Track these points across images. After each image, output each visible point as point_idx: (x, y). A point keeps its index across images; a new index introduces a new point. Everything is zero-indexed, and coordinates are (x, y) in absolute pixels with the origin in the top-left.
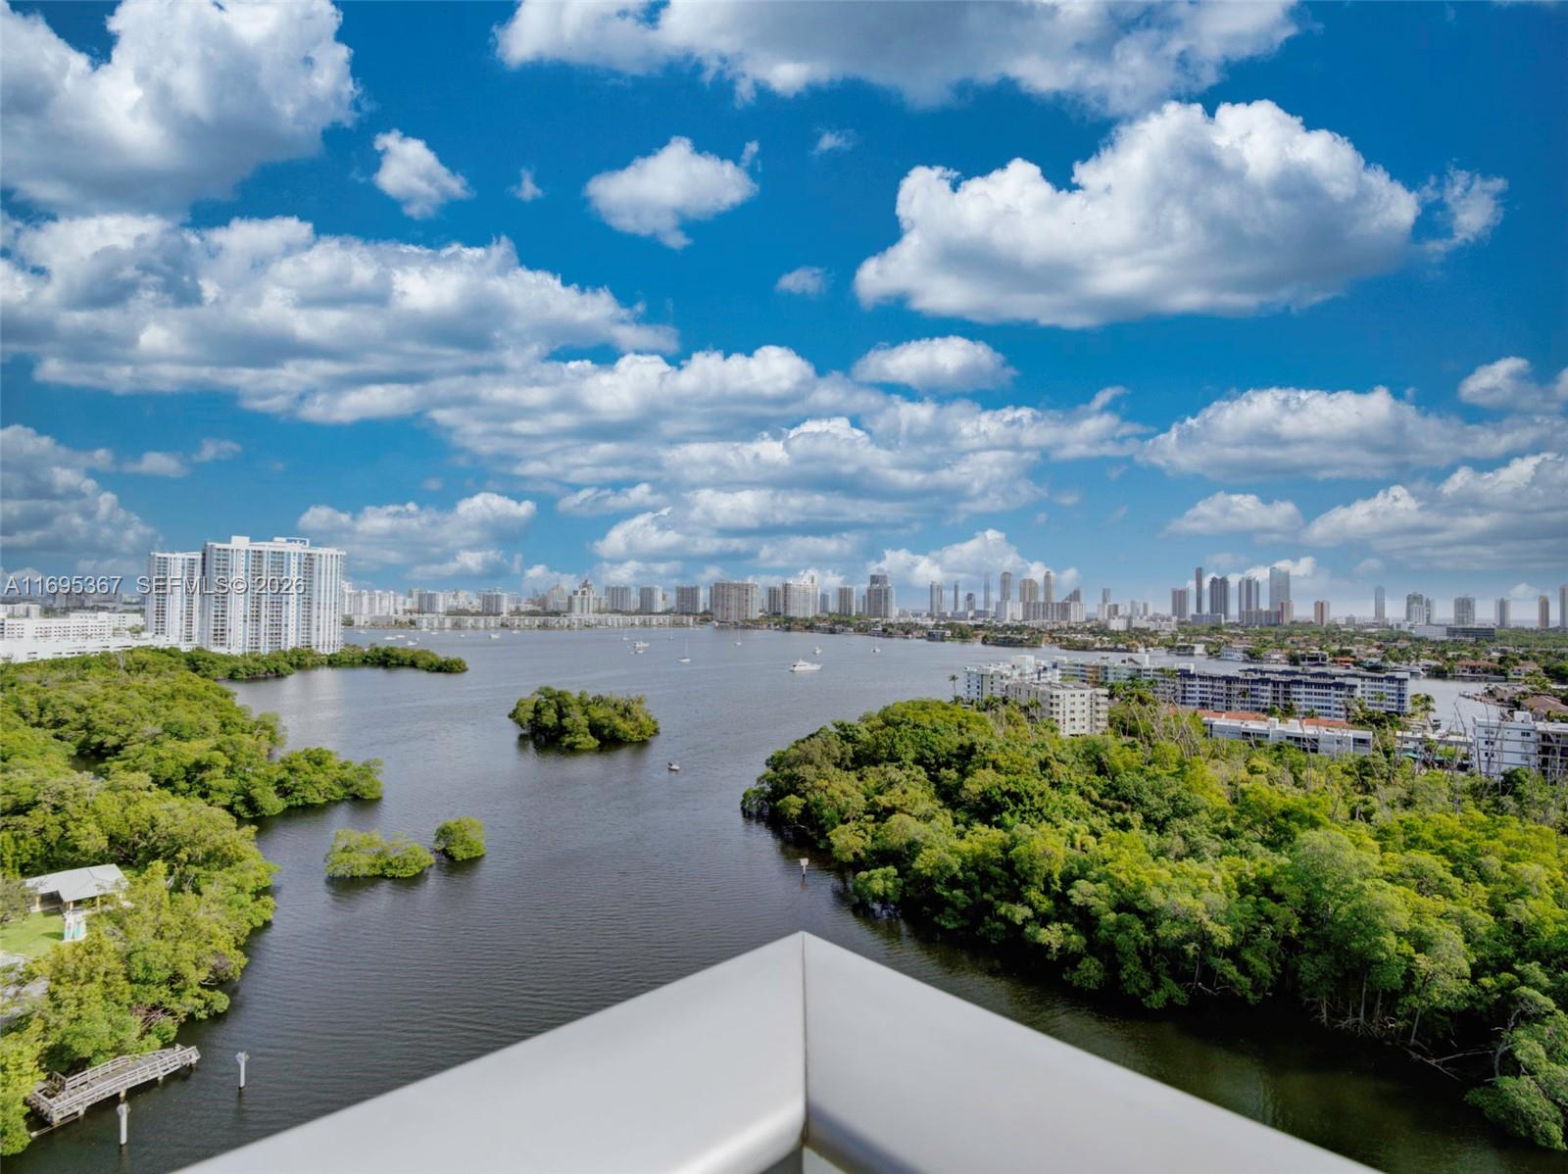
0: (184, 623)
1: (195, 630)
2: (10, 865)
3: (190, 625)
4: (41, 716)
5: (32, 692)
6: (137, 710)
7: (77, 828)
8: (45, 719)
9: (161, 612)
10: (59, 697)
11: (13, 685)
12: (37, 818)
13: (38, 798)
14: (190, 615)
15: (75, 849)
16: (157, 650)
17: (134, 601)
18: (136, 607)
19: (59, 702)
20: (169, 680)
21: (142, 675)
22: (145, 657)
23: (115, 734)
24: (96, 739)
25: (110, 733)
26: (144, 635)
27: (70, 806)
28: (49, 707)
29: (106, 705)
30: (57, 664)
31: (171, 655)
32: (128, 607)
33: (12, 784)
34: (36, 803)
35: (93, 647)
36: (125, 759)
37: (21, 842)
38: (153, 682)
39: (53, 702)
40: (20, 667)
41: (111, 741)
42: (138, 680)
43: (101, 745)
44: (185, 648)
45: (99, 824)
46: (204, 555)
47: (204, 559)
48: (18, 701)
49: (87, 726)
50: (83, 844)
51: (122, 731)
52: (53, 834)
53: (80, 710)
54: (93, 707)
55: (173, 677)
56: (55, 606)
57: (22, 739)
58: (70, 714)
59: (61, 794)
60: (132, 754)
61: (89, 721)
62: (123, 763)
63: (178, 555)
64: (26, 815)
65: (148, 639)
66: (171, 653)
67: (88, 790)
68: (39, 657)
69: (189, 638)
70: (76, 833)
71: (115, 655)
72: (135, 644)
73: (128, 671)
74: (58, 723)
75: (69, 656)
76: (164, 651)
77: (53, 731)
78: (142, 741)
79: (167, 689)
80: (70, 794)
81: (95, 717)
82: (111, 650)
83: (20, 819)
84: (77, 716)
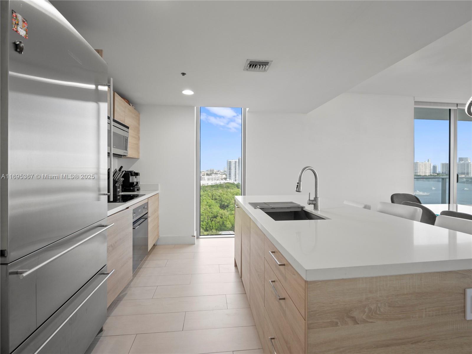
0: (235, 177)
1: (237, 178)
2: (214, 228)
3: (236, 177)
4: (212, 197)
5: (210, 192)
6: (230, 197)
7: (226, 222)
8: (213, 198)
9: (230, 174)
10: (215, 194)
11: (205, 191)
12: (219, 219)
13: (218, 215)
14: (236, 175)
15: (225, 226)
16: (230, 183)
17: (222, 172)
18: (223, 173)
19: (215, 195)
20: (235, 190)
21: (229, 189)
22: (229, 185)
23: (227, 202)
24: (223, 203)
25: (225, 202)
26: (227, 180)
27: (224, 217)
28: (214, 195)
29: (225, 196)
30: (212, 186)
31: (233, 185)
32: (222, 173)
33: (213, 211)
34: (217, 216)
35: (218, 182)
36: (229, 208)
37: (216, 224)
38: (232, 191)
39: (214, 194)
40: (206, 186)
41: (226, 204)
42: (229, 190)
43: (224, 204)
44: (236, 183)
45: (230, 221)
46: (239, 160)
47: (239, 161)
48: (208, 194)
49: (221, 200)
50: (228, 226)
51: (228, 202)
52: (221, 223)
53: (219, 196)
54: (222, 196)
55: (236, 190)
56: (208, 173)
57: (212, 202)
58: (218, 198)
59: (222, 214)
60: (231, 207)
61: (221, 199)
62: (230, 209)
63: (233, 161)
64: (216, 218)
65: (228, 181)
66: (233, 184)
67: (226, 214)
68: (209, 184)
69: (236, 181)
70: (226, 223)
71: (223, 184)
72: (226, 182)
73: (226, 188)
74: (216, 199)
75: (214, 184)
76: (232, 184)
77: (215, 201)
78: (232, 204)
79: (235, 193)
80: (223, 214)
81: (223, 198)
82: (222, 183)
83: (215, 219)
84: (219, 198)
